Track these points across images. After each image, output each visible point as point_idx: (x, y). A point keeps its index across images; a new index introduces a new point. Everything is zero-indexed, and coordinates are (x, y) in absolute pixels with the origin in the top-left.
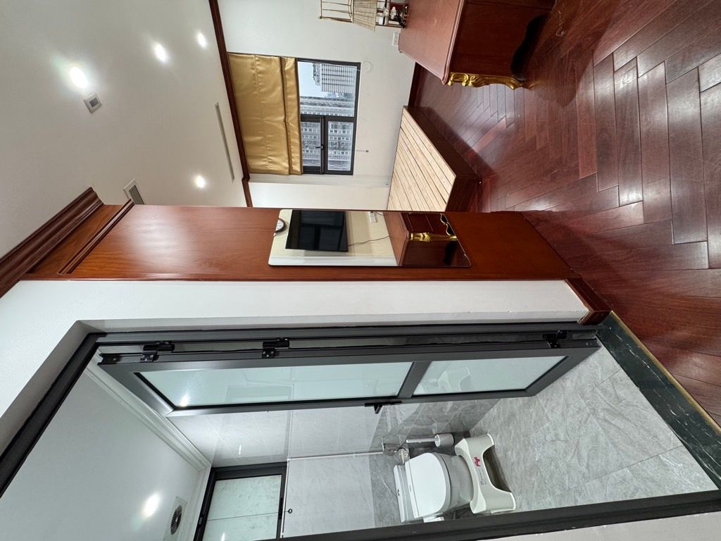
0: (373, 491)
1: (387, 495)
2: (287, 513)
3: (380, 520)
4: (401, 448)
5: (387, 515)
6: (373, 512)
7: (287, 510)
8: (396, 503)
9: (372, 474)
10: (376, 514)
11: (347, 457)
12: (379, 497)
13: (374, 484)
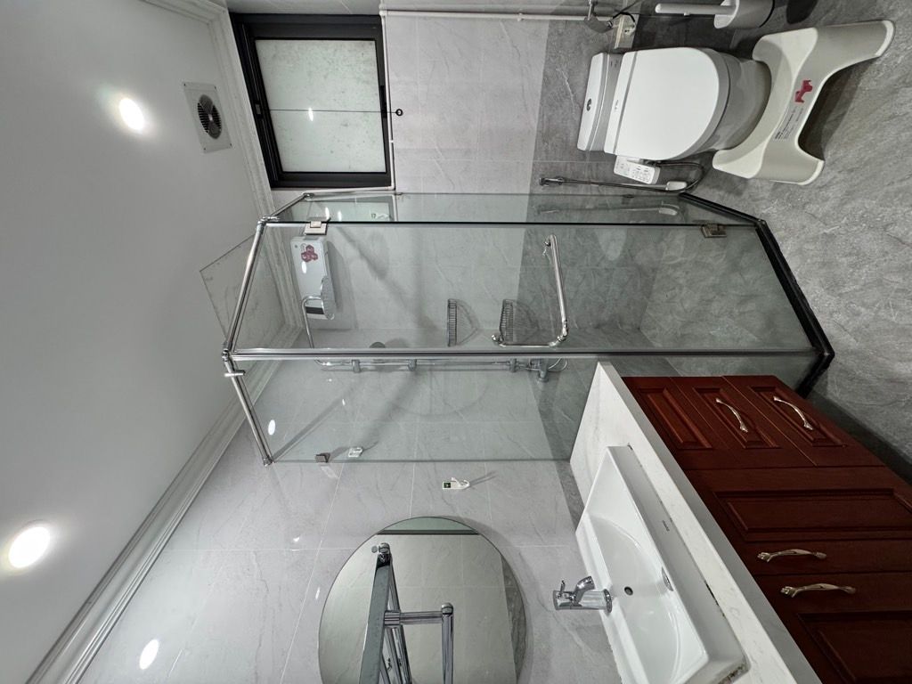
0: (543, 94)
1: (567, 103)
2: (394, 115)
3: (544, 141)
4: (623, 13)
5: (558, 135)
6: (535, 126)
7: (394, 110)
8: (577, 119)
9: (547, 61)
10: (539, 131)
11: (503, 20)
12: (551, 106)
13: (547, 82)
